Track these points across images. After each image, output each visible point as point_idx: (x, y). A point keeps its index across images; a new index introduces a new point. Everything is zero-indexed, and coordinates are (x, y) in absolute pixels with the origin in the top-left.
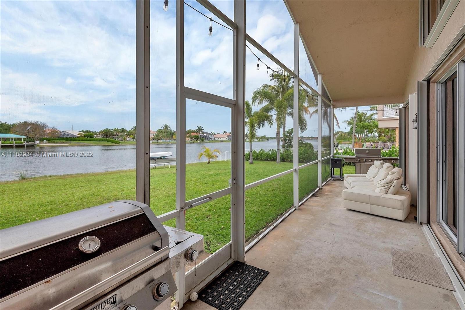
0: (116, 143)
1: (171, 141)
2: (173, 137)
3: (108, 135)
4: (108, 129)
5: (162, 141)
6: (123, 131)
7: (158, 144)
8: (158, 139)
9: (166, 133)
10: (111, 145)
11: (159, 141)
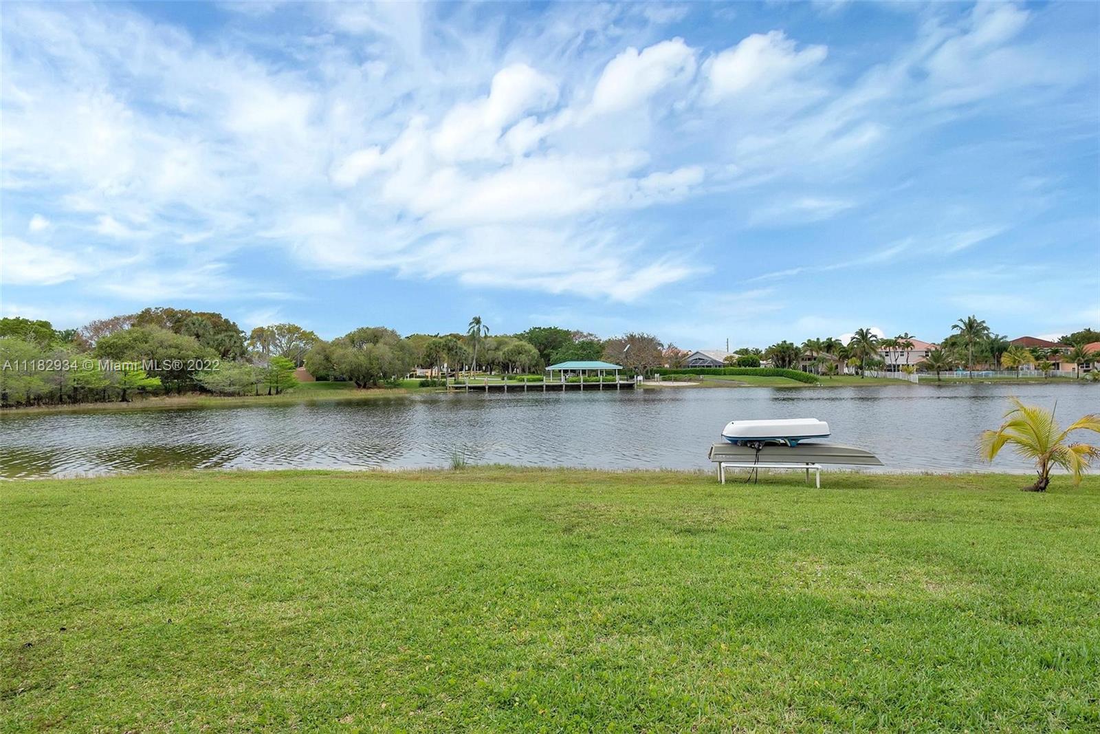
0: (805, 382)
1: (991, 375)
2: (1002, 359)
3: (787, 359)
4: (788, 342)
5: (958, 375)
6: (830, 346)
7: (940, 384)
8: (939, 369)
9: (971, 349)
10: (791, 385)
11: (946, 375)
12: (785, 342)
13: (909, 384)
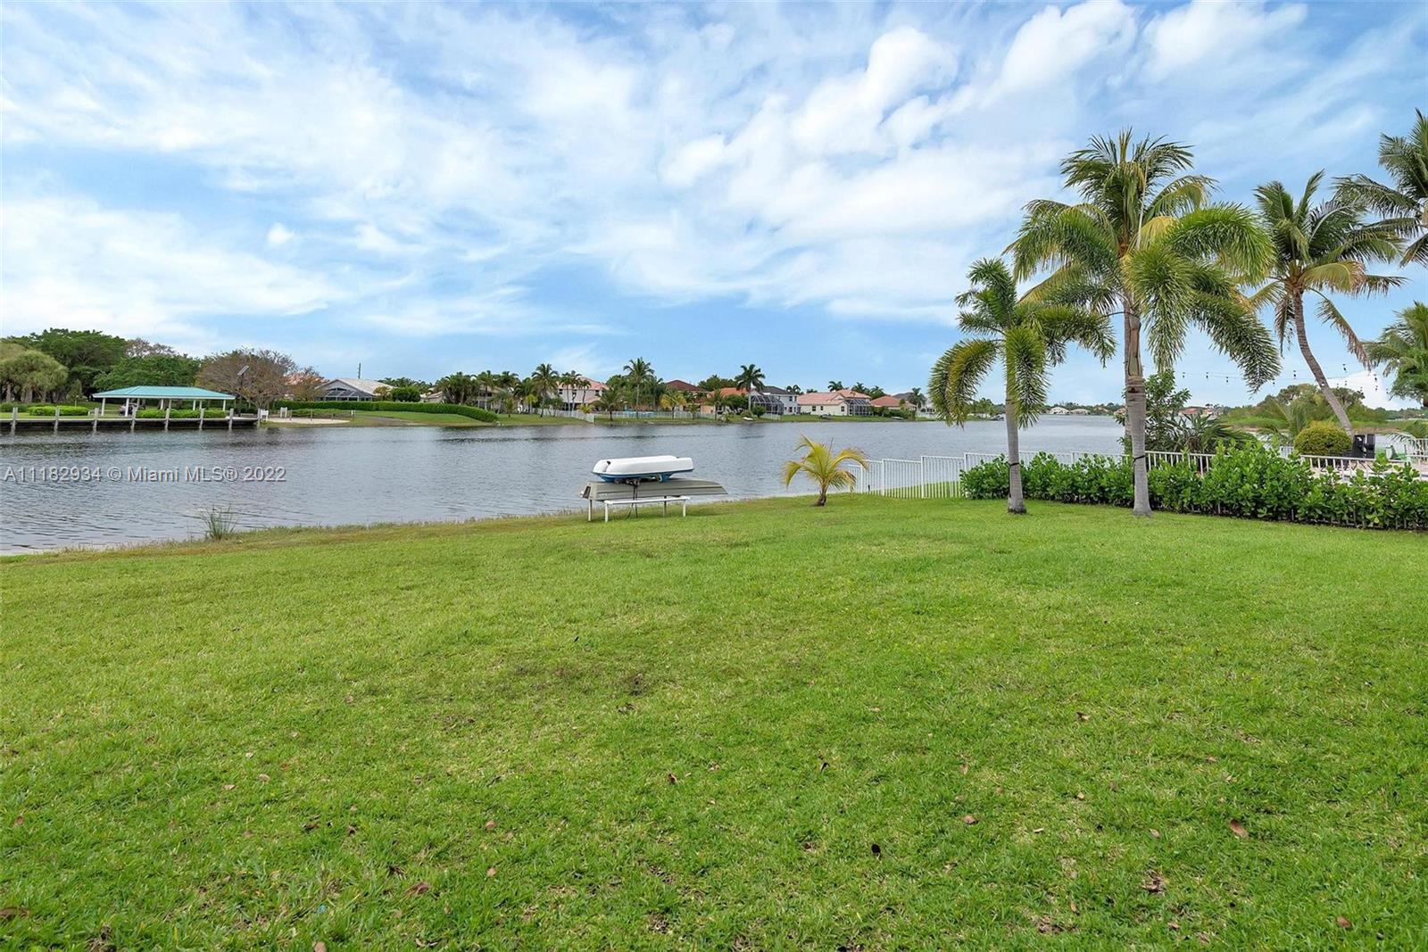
0: (483, 421)
1: (652, 416)
2: (663, 401)
3: (463, 394)
4: (464, 374)
5: (626, 415)
6: (507, 380)
7: (613, 424)
8: (612, 409)
9: (638, 389)
10: (468, 424)
11: (616, 415)
12: (460, 373)
13: (585, 423)
